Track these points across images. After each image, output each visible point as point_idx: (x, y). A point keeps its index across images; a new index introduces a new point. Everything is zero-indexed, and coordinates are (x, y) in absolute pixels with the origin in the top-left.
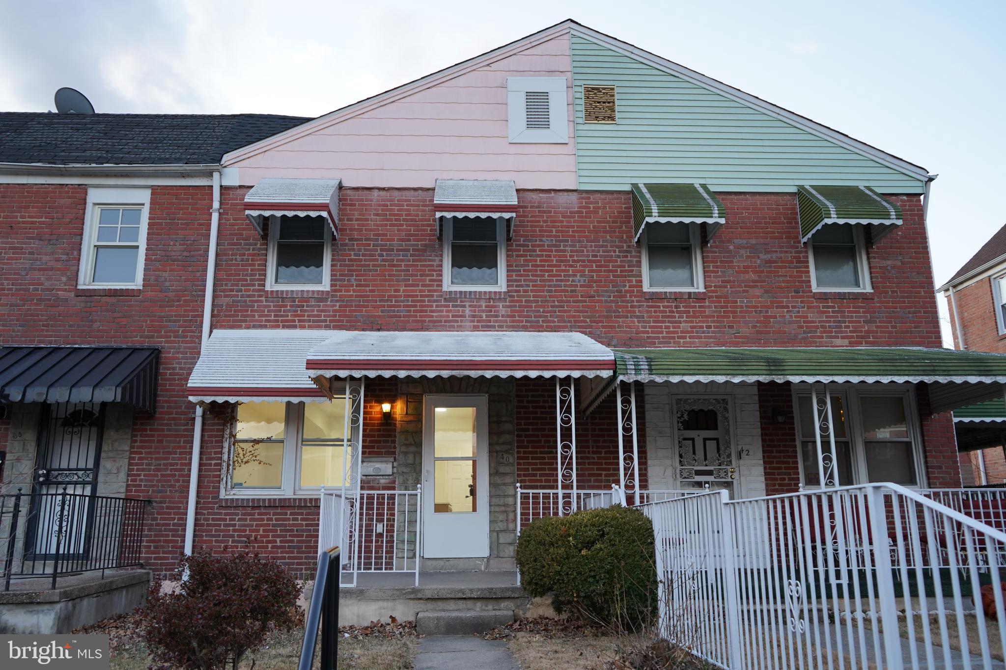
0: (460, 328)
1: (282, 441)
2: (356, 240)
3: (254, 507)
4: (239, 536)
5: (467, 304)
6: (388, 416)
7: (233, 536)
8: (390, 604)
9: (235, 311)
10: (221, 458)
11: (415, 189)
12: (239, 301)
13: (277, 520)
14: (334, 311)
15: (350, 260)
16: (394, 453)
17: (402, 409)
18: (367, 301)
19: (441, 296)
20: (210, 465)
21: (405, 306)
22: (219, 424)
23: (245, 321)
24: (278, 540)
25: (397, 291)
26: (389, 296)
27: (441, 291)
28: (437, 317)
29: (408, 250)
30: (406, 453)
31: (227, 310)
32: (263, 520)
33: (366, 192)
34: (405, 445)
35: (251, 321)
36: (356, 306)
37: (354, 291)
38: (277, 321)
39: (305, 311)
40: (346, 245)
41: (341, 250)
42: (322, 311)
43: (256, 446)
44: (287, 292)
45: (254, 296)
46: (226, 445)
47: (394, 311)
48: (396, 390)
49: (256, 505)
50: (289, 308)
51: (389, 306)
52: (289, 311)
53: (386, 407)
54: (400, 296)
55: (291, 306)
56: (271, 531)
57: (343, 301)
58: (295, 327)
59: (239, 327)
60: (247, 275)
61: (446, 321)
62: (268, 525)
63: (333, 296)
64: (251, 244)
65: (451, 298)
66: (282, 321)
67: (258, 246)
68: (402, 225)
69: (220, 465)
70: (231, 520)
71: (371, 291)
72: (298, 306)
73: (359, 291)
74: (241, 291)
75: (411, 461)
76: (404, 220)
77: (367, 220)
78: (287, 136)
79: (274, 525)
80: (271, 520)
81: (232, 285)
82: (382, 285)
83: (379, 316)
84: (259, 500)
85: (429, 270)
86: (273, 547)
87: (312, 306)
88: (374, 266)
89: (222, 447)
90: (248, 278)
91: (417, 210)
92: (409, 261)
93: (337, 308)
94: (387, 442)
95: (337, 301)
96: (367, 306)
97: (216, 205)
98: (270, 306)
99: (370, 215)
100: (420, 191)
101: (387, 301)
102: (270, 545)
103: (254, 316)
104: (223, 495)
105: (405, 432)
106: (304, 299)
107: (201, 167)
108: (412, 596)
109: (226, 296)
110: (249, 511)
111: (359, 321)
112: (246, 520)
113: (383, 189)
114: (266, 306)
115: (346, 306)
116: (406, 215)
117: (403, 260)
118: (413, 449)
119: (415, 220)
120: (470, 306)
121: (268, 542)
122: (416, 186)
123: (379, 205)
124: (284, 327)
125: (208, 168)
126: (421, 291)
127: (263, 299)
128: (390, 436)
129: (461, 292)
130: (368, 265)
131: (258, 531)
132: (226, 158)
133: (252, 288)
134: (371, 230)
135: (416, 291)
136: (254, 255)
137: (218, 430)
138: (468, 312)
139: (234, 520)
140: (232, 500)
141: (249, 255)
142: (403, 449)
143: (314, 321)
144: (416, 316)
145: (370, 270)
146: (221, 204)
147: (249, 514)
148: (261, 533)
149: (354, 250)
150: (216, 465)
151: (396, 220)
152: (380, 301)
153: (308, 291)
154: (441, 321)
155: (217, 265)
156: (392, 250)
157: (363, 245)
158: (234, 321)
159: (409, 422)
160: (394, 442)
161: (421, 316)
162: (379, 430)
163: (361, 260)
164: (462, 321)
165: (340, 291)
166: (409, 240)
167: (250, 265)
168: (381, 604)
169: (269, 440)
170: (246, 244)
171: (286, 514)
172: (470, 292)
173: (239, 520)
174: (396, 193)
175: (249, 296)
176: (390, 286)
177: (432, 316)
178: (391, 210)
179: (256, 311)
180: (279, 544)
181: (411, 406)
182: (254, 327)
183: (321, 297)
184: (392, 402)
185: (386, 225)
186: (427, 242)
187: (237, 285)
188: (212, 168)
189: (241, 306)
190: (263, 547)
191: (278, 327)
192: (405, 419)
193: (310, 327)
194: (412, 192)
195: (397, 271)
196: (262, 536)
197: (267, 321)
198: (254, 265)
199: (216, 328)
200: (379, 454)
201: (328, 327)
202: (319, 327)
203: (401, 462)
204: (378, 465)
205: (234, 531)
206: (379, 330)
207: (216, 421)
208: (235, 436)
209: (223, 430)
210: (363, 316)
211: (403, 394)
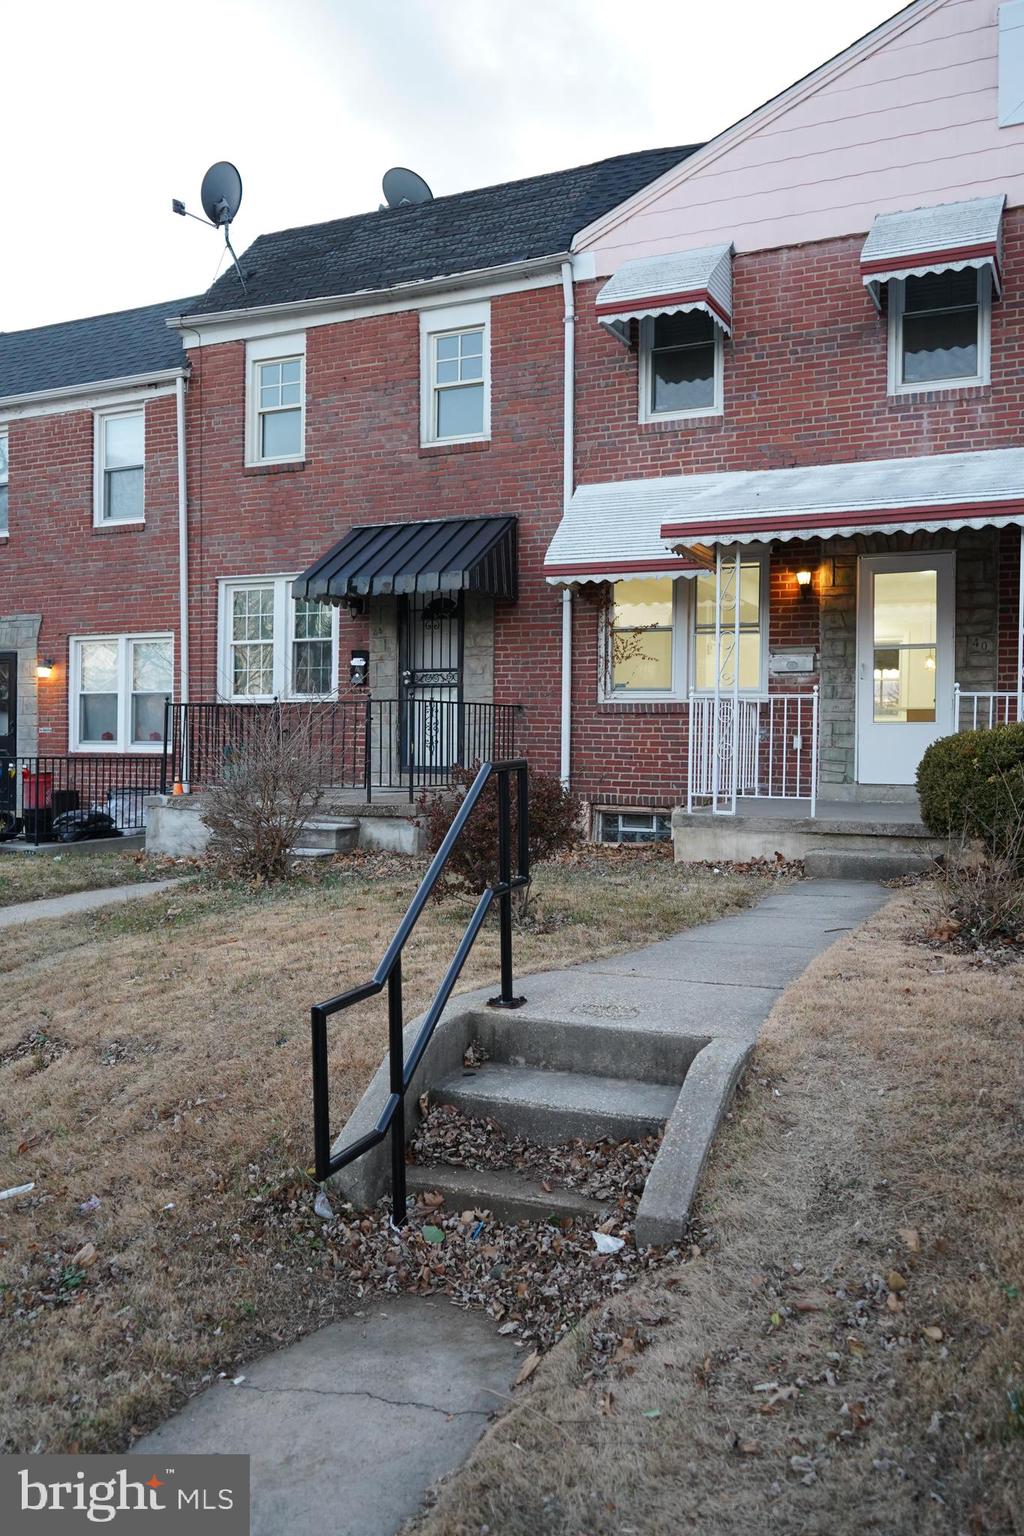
0: (914, 452)
1: (669, 629)
2: (757, 333)
3: (638, 715)
4: (623, 750)
5: (925, 413)
6: (807, 590)
7: (615, 750)
8: (777, 837)
9: (602, 457)
10: (597, 653)
11: (844, 239)
12: (606, 444)
13: (666, 730)
14: (730, 444)
15: (750, 366)
16: (817, 641)
17: (827, 579)
18: (775, 425)
19: (885, 405)
20: (584, 661)
21: (829, 427)
22: (591, 610)
23: (615, 470)
24: (669, 755)
25: (819, 404)
26: (807, 414)
27: (884, 397)
28: (877, 438)
29: (834, 339)
30: (833, 641)
31: (592, 458)
32: (650, 730)
33: (770, 256)
34: (831, 629)
35: (623, 470)
36: (760, 434)
37: (756, 412)
38: (655, 466)
39: (691, 448)
40: (744, 343)
41: (736, 353)
42: (714, 446)
43: (639, 636)
44: (666, 423)
45: (624, 434)
46: (602, 636)
47: (814, 435)
48: (819, 551)
49: (641, 712)
50: (669, 446)
51: (806, 429)
52: (670, 450)
53: (804, 577)
54: (823, 412)
55: (673, 443)
56: (660, 744)
57: (742, 428)
58: (678, 472)
59: (608, 479)
60: (614, 406)
61: (891, 444)
62: (657, 737)
63: (727, 423)
64: (617, 361)
65: (901, 405)
66: (662, 466)
67: (626, 362)
68: (824, 300)
69: (596, 661)
70: (612, 730)
71: (781, 409)
72: (681, 443)
73: (764, 410)
74: (607, 429)
75: (840, 651)
76: (828, 291)
77: (772, 300)
78: (654, 190)
79: (663, 737)
80: (659, 730)
81: (597, 422)
82: (795, 399)
83: (793, 446)
84: (643, 705)
85: (866, 367)
86: (663, 764)
87: (700, 440)
88: (784, 370)
89: (597, 639)
90: (616, 410)
91: (848, 272)
92: (835, 355)
93: (734, 439)
94: (807, 625)
95: (733, 429)
96: (776, 432)
97: (569, 311)
98: (645, 446)
99: (776, 291)
100: (852, 241)
101: (804, 421)
102: (660, 762)
103: (625, 462)
104: (601, 699)
105: (830, 611)
106: (689, 430)
107: (545, 259)
108: (805, 829)
109: (590, 438)
110: (633, 718)
111: (764, 456)
112: (630, 730)
113: (795, 247)
114: (641, 447)
115: (745, 435)
116: (831, 283)
117: (825, 356)
118: (843, 634)
119: (843, 289)
120: (929, 416)
121: (657, 758)
122: (844, 234)
123: (790, 274)
124: (665, 474)
125: (554, 260)
126: (853, 400)
127: (636, 437)
128: (811, 617)
129: (914, 396)
130: (776, 370)
131: (645, 744)
132: (579, 239)
133: (621, 423)
134: (779, 315)
135: (846, 401)
136: (621, 376)
137: (591, 617)
138: (926, 424)
139: (615, 730)
140: (612, 705)
141: (615, 376)
142: (829, 635)
143: (703, 462)
144: (846, 440)
145: (779, 378)
146: (576, 308)
147: (634, 723)
148: (649, 746)
149: (754, 350)
150: (590, 661)
151: (816, 294)
152: (794, 422)
153: (693, 420)
154: (884, 444)
155: (576, 396)
156: (811, 342)
157: (768, 340)
158: (602, 472)
159: (836, 597)
160: (816, 625)
161: (853, 439)
162: (795, 610)
163: (765, 364)
164: (916, 441)
165: (738, 413)
166: (836, 322)
167: (617, 391)
168: (765, 837)
169: (654, 628)
170: (610, 362)
171: (678, 723)
172: (930, 393)
173: (622, 730)
174: (815, 250)
175: (617, 435)
176: (807, 398)
177: (871, 438)
178: (808, 279)
179: (628, 455)
180: (670, 760)
181: (840, 573)
182: (627, 477)
183: (712, 426)
184: (813, 568)
185: (801, 304)
186: (863, 322)
187: (602, 422)
188: (559, 259)
189: (610, 450)
190: (651, 764)
191: (656, 474)
192: (832, 593)
193: (699, 471)
194: (839, 245)
195: (818, 373)
196: (650, 750)
197: (642, 467)
198: (622, 390)
199: (580, 483)
200: (795, 643)
201: (722, 469)
202: (710, 470)
203: (826, 654)
204: (793, 658)
205: (617, 743)
206: (793, 466)
207: (588, 606)
208: (612, 625)
209: (597, 618)
210: (770, 448)
211: (827, 557)
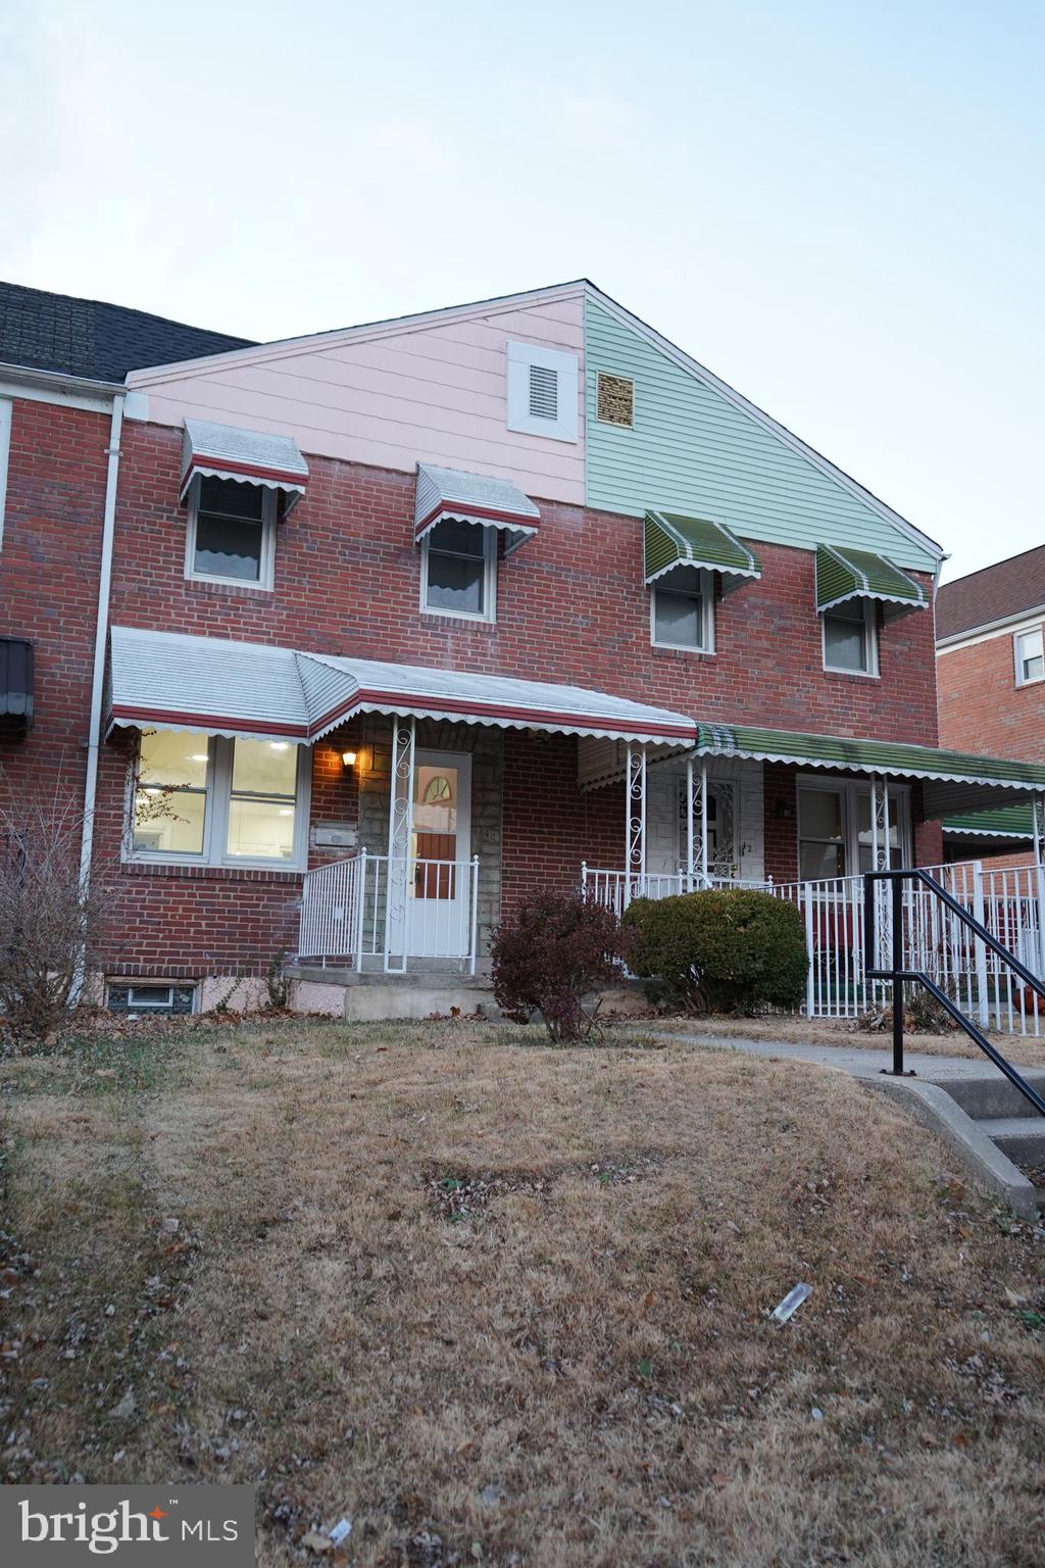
0: (440, 665)
1: (203, 792)
2: (311, 527)
3: (171, 878)
4: (149, 915)
5: (450, 635)
6: (348, 771)
7: (141, 915)
9: (142, 603)
10: (121, 808)
11: (388, 471)
12: (148, 590)
13: (201, 896)
14: (279, 621)
15: (301, 554)
16: (356, 819)
17: (367, 763)
18: (324, 614)
19: (418, 620)
20: (109, 815)
21: (372, 627)
22: (119, 761)
23: (158, 619)
24: (203, 923)
25: (363, 605)
26: (353, 611)
27: (418, 613)
28: (412, 646)
29: (378, 552)
30: (371, 820)
31: (130, 601)
32: (183, 895)
33: (323, 462)
34: (369, 809)
35: (165, 620)
36: (309, 618)
37: (306, 597)
38: (203, 625)
39: (241, 616)
40: (297, 532)
41: (289, 538)
42: (264, 619)
43: (169, 795)
44: (217, 586)
45: (169, 585)
46: (128, 790)
47: (358, 632)
48: (360, 737)
49: (174, 875)
50: (218, 609)
51: (352, 624)
52: (219, 613)
53: (349, 758)
54: (366, 613)
55: (221, 607)
56: (194, 910)
57: (291, 609)
58: (226, 636)
59: (148, 627)
60: (158, 554)
61: (422, 654)
62: (191, 903)
63: (278, 601)
64: (164, 510)
65: (430, 623)
66: (209, 626)
67: (175, 514)
68: (370, 517)
69: (121, 816)
70: (138, 893)
71: (328, 600)
72: (231, 608)
73: (313, 598)
74: (151, 575)
75: (377, 830)
76: (373, 510)
77: (324, 502)
78: (219, 362)
79: (197, 903)
80: (194, 896)
81: (138, 565)
82: (342, 595)
83: (339, 636)
84: (178, 868)
85: (404, 584)
86: (196, 932)
87: (250, 610)
88: (333, 566)
89: (123, 792)
90: (161, 559)
91: (390, 500)
92: (378, 566)
93: (284, 617)
94: (347, 803)
95: (284, 608)
96: (323, 621)
97: (115, 444)
98: (192, 603)
99: (329, 496)
100: (394, 474)
101: (349, 617)
102: (192, 929)
103: (169, 614)
104: (124, 858)
105: (369, 792)
106: (240, 599)
107: (100, 384)
109: (128, 580)
110: (164, 882)
111: (312, 639)
112: (159, 894)
113: (348, 463)
114: (188, 602)
115: (293, 616)
116: (376, 504)
117: (371, 565)
118: (379, 815)
119: (386, 513)
120: (453, 637)
121: (190, 925)
122: (391, 467)
123: (342, 484)
124: (211, 634)
125: (110, 388)
126: (393, 609)
127: (183, 591)
128: (351, 796)
129: (443, 618)
130: (326, 565)
131: (177, 909)
132: (131, 376)
133: (166, 574)
134: (330, 517)
135: (386, 608)
136: (169, 526)
137: (119, 769)
138: (450, 644)
139: (142, 892)
140: (141, 866)
141: (161, 525)
142: (368, 814)
143: (253, 632)
144: (386, 642)
145: (328, 572)
146: (122, 444)
147: (164, 887)
148: (180, 912)
149: (307, 541)
150: (115, 816)
151: (363, 508)
152: (341, 616)
153: (246, 589)
154: (416, 653)
155: (116, 533)
156: (358, 549)
157: (319, 536)
158: (140, 617)
159: (375, 780)
160: (356, 804)
161: (392, 643)
162: (337, 787)
163: (316, 557)
164: (442, 656)
165: (288, 595)
166: (379, 539)
167: (163, 540)
169: (186, 789)
170: (157, 509)
171: (214, 889)
172: (455, 620)
173: (150, 893)
174: (363, 471)
175: (161, 584)
176: (353, 597)
177: (406, 645)
178: (356, 493)
179: (172, 607)
180: (204, 928)
181: (379, 759)
182: (170, 629)
183: (263, 600)
184: (356, 751)
185: (350, 513)
186: (402, 545)
187: (145, 566)
188: (115, 389)
189: (151, 598)
190: (183, 931)
191: (203, 633)
192: (372, 776)
193: (247, 639)
194: (384, 474)
195: (363, 578)
196: (181, 917)
197: (187, 623)
198: (169, 541)
199: (115, 624)
200: (336, 818)
201: (271, 642)
202: (259, 641)
203: (365, 831)
204: (338, 833)
205: (142, 908)
206: (338, 655)
207: (116, 756)
208: (137, 779)
209: (125, 769)
210: (318, 633)
211: (369, 743)
